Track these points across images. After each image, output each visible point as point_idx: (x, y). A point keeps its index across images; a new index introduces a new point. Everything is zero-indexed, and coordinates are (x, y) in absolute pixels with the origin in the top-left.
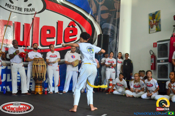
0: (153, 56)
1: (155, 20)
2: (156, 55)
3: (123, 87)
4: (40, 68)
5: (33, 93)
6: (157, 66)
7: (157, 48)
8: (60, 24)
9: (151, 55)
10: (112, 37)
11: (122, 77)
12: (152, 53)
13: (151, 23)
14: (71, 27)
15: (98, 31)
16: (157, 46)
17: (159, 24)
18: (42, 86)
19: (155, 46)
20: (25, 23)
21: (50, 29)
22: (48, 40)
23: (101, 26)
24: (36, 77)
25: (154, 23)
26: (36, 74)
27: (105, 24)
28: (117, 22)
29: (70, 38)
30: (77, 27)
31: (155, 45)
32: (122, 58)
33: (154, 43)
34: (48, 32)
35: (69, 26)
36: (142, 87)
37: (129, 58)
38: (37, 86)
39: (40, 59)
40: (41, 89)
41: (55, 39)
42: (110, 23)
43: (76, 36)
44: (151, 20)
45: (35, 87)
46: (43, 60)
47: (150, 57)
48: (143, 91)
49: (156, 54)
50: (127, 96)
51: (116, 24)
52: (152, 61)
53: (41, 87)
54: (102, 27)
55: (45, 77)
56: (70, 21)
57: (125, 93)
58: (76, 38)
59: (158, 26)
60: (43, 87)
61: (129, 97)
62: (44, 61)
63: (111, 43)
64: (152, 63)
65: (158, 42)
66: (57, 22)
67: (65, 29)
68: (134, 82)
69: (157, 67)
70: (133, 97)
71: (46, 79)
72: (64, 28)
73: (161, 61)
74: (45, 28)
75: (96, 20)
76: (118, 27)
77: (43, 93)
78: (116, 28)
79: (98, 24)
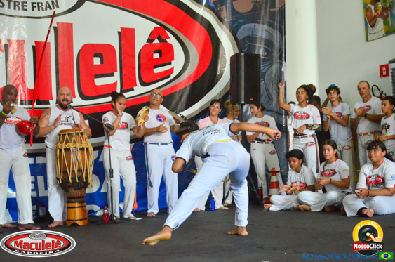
10: (268, 60)
13: (369, 13)
25: (379, 12)
27: (246, 25)
30: (172, 40)
43: (170, 63)
44: (369, 5)
54: (237, 36)
58: (171, 71)
63: (267, 75)
76: (282, 32)
78: (276, 34)
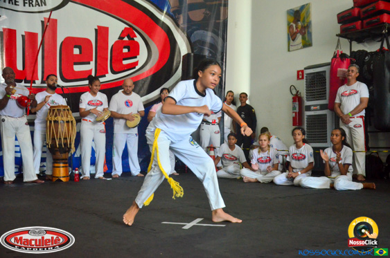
0: (297, 98)
1: (300, 24)
2: (302, 95)
3: (236, 161)
4: (63, 126)
5: (50, 180)
6: (306, 117)
7: (305, 80)
8: (102, 32)
9: (292, 96)
11: (234, 141)
12: (294, 92)
13: (291, 30)
14: (126, 39)
15: (183, 47)
16: (305, 78)
17: (308, 31)
18: (68, 165)
19: (300, 77)
20: (25, 32)
21: (82, 43)
22: (77, 68)
23: (189, 38)
24: (53, 145)
25: (299, 29)
26: (53, 139)
28: (221, 29)
29: (125, 62)
31: (300, 74)
32: (233, 102)
33: (298, 72)
34: (76, 51)
35: (121, 38)
36: (276, 162)
37: (248, 102)
38: (56, 165)
39: (62, 109)
40: (67, 171)
41: (91, 66)
42: (207, 30)
44: (292, 24)
45: (54, 167)
46: (68, 110)
47: (292, 100)
48: (277, 170)
49: (304, 94)
50: (245, 180)
51: (220, 33)
52: (294, 108)
53: (66, 167)
54: (191, 39)
55: (73, 146)
56: (123, 26)
57: (240, 175)
58: (136, 63)
59: (306, 35)
60: (70, 166)
61: (250, 182)
62: (70, 112)
64: (296, 113)
65: (306, 69)
66: (97, 28)
67: (113, 43)
68: (259, 152)
69: (306, 120)
70: (257, 182)
71: (76, 149)
72: (111, 43)
73: (312, 108)
74: (70, 42)
75: (177, 25)
77: (70, 180)
79: (183, 32)
